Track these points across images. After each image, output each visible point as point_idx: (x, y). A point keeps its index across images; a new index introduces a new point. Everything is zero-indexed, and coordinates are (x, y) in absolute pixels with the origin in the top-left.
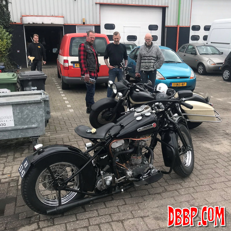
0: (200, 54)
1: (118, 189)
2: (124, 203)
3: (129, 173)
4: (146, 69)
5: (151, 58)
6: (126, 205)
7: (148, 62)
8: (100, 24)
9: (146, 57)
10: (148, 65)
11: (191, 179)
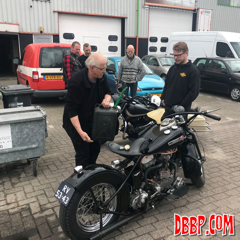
0: (163, 65)
1: (149, 206)
2: (156, 220)
3: (158, 188)
4: (128, 81)
5: (133, 70)
6: (159, 222)
7: (130, 75)
8: (59, 33)
9: (128, 69)
10: (130, 77)
11: (205, 188)
